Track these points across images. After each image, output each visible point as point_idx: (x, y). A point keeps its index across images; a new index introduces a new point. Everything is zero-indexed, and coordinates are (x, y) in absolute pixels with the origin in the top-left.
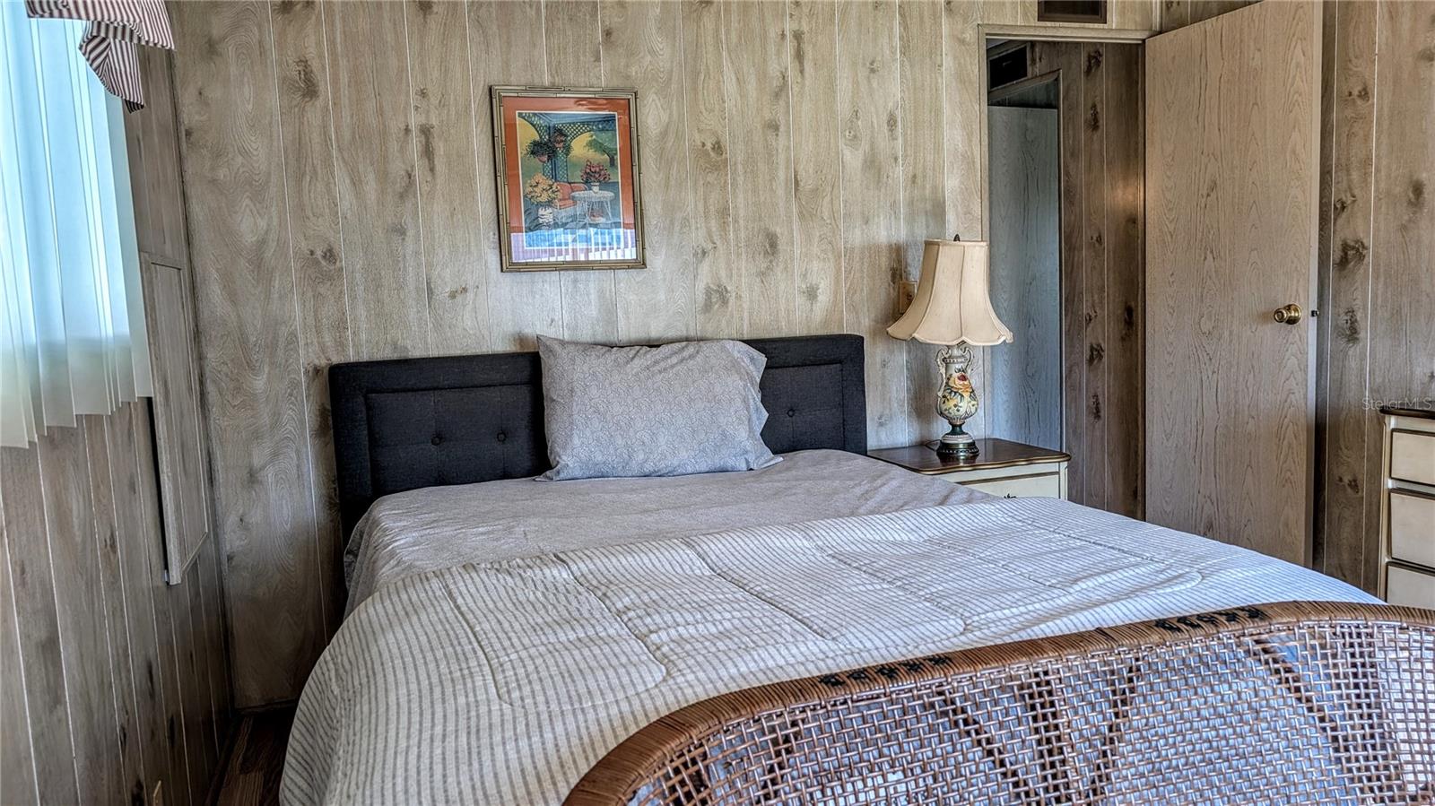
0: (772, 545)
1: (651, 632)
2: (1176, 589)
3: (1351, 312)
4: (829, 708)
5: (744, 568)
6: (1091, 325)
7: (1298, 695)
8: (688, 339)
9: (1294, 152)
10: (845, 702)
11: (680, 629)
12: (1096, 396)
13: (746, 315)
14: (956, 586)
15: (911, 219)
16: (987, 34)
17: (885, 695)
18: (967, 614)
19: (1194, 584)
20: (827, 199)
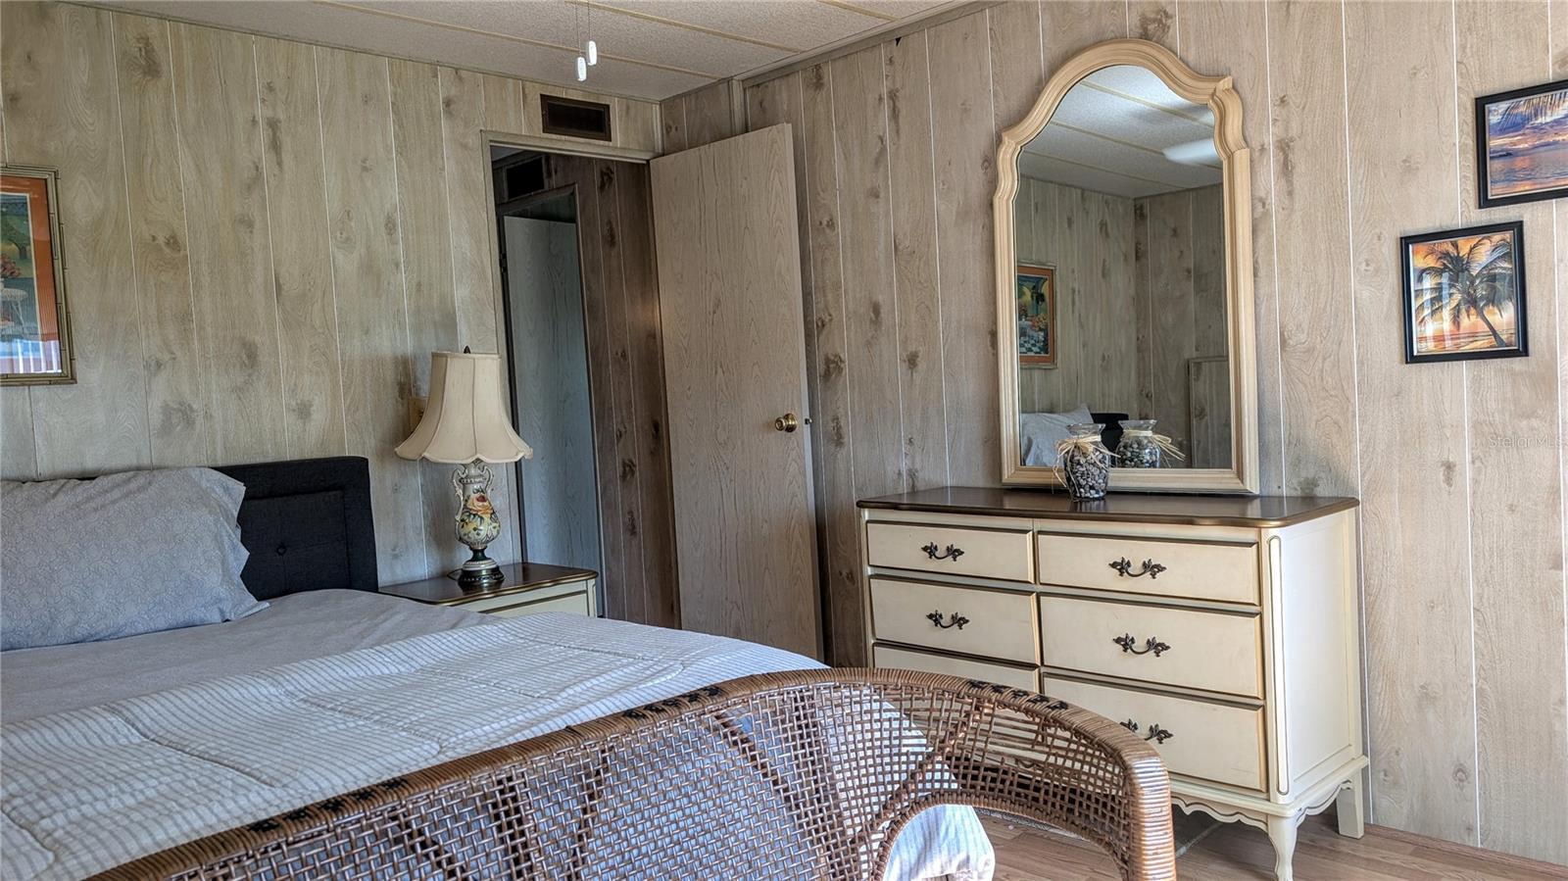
0: (229, 698)
1: (43, 817)
2: (657, 681)
3: (836, 419)
4: (258, 857)
5: (187, 728)
6: (622, 440)
7: (754, 763)
8: (139, 469)
9: (780, 273)
10: (279, 847)
11: (84, 808)
12: (631, 513)
13: (219, 437)
14: (439, 711)
15: (418, 329)
16: (491, 141)
17: (328, 831)
18: (444, 737)
19: (674, 675)
20: (317, 306)
